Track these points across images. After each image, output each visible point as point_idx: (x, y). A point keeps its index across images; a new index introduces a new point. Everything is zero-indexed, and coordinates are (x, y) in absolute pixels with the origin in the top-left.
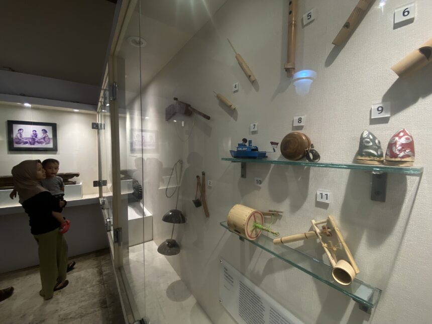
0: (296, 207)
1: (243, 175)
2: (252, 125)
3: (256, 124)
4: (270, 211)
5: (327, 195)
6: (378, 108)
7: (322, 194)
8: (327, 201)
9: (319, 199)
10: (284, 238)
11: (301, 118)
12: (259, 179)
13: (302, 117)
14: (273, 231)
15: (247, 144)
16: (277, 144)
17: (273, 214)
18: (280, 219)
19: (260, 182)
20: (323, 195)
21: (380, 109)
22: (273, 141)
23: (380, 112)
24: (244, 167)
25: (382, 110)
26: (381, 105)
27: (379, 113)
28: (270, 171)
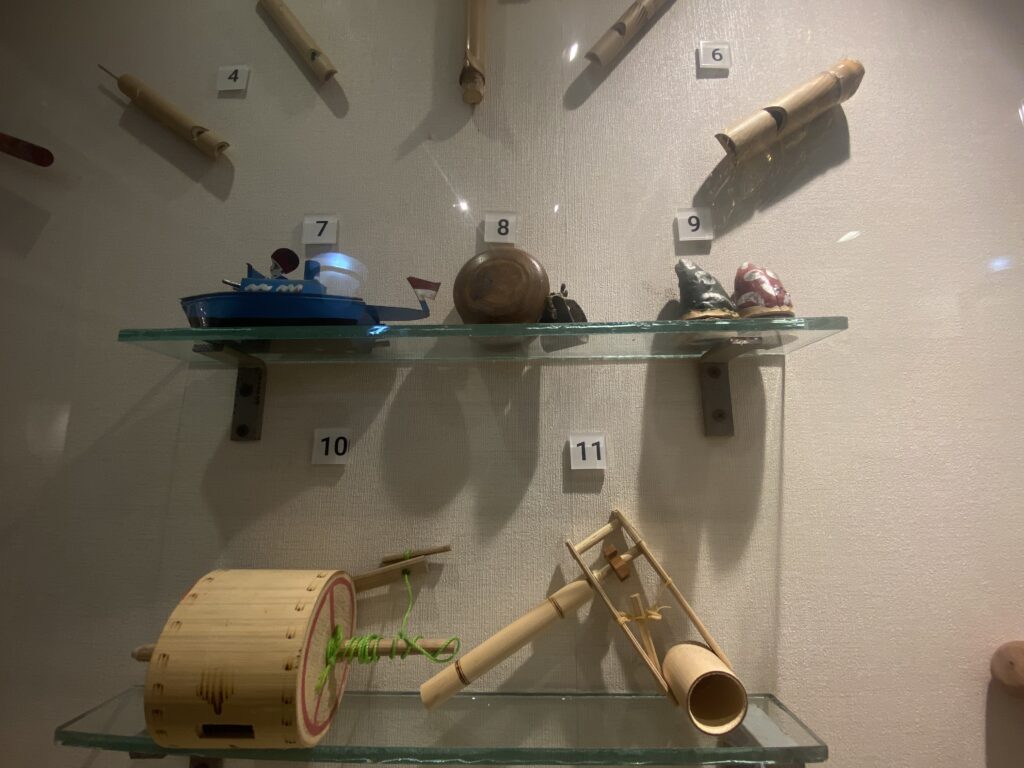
0: (496, 513)
1: (244, 430)
2: (310, 222)
3: (332, 220)
4: (387, 562)
5: (597, 444)
6: (690, 220)
7: (582, 445)
8: (599, 465)
9: (577, 464)
10: (467, 660)
11: (507, 222)
12: (333, 434)
13: (511, 220)
14: (431, 643)
15: (298, 274)
16: (435, 286)
17: (405, 571)
18: (432, 585)
19: (342, 446)
20: (588, 446)
21: (694, 221)
22: (421, 276)
23: (694, 227)
24: (250, 389)
25: (698, 225)
26: (694, 214)
27: (693, 231)
28: (391, 397)
